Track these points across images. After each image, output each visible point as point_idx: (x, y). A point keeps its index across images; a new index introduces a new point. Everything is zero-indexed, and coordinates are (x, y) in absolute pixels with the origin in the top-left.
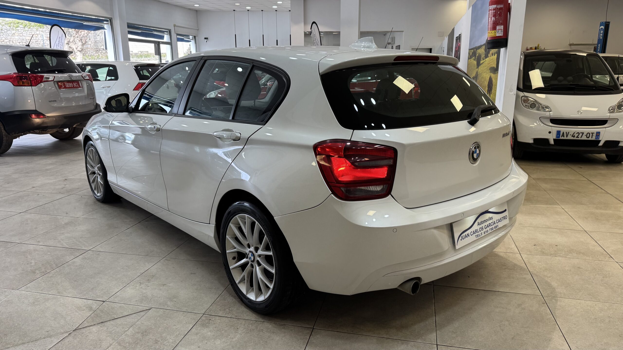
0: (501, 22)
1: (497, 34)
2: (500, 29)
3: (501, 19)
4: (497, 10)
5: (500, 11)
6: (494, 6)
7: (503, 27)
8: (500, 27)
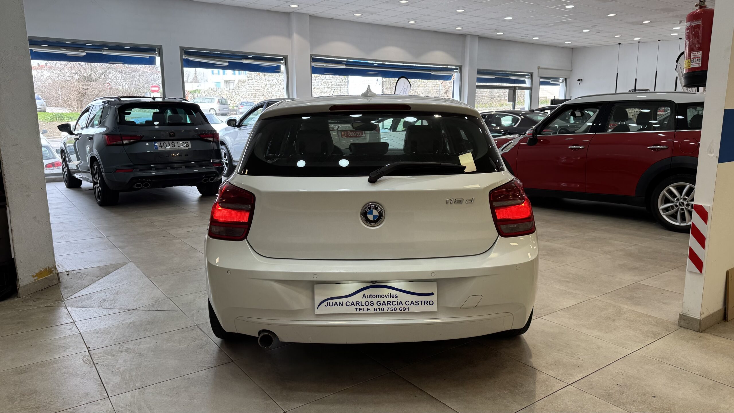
0: (697, 46)
1: (691, 65)
2: (695, 57)
3: (697, 41)
4: (692, 29)
5: (696, 30)
6: (689, 24)
7: (701, 54)
8: (696, 54)
